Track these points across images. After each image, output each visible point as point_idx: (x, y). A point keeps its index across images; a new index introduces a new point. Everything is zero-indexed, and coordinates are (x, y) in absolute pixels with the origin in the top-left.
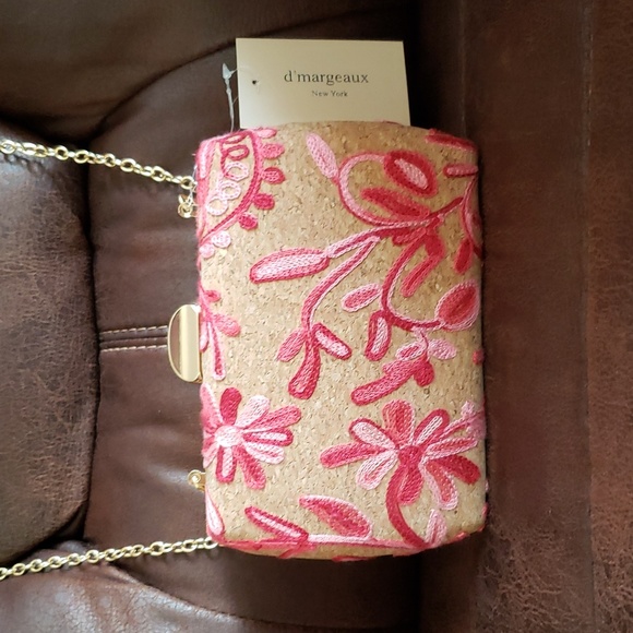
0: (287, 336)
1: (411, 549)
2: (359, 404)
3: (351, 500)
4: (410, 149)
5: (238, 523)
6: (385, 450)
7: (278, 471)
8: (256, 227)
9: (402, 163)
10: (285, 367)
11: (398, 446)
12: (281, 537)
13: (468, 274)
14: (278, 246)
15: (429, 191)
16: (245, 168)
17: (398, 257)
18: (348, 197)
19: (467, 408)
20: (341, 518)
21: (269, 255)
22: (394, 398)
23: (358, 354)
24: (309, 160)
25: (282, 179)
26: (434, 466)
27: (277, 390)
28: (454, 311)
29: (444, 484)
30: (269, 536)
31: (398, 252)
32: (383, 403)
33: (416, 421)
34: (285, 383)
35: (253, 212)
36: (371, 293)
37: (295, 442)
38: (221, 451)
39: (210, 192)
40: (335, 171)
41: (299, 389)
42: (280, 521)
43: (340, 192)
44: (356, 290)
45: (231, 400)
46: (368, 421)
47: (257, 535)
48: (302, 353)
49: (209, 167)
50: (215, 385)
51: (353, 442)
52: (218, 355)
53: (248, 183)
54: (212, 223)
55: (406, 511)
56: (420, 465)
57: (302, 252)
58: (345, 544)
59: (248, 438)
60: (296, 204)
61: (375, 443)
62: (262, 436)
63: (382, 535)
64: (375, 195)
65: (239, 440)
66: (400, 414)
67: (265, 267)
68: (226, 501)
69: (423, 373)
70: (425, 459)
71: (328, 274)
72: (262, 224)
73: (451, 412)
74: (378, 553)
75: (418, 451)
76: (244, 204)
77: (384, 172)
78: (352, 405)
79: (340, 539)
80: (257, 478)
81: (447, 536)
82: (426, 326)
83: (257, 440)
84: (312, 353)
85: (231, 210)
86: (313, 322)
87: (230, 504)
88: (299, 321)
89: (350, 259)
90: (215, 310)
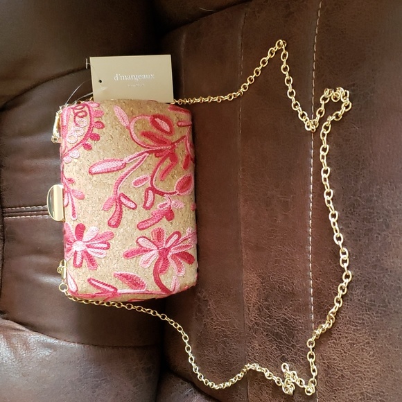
0: (106, 199)
1: (164, 295)
2: (140, 229)
3: (137, 273)
4: (162, 114)
5: (84, 286)
6: (152, 250)
7: (103, 261)
8: (91, 149)
9: (158, 120)
10: (106, 214)
11: (158, 248)
12: (105, 291)
13: (189, 170)
14: (102, 158)
15: (171, 133)
16: (85, 122)
17: (157, 163)
18: (134, 135)
19: (189, 230)
20: (133, 281)
21: (98, 161)
22: (156, 226)
23: (140, 207)
24: (116, 118)
25: (103, 126)
26: (175, 256)
27: (102, 224)
28: (183, 187)
29: (179, 264)
30: (99, 291)
31: (158, 160)
32: (151, 229)
33: (166, 237)
34: (106, 221)
35: (90, 142)
36: (146, 179)
37: (111, 248)
38: (76, 253)
39: (69, 132)
40: (128, 124)
41: (113, 223)
42: (104, 284)
43: (131, 133)
44: (138, 178)
45: (80, 230)
46: (144, 237)
47: (94, 291)
48: (114, 207)
49: (68, 120)
50: (72, 222)
51: (138, 247)
52: (74, 208)
53: (87, 128)
54: (70, 147)
55: (162, 277)
56: (168, 256)
57: (114, 160)
58: (134, 293)
59: (88, 246)
60: (110, 138)
61: (148, 247)
62: (96, 246)
63: (151, 288)
64: (146, 134)
65: (84, 248)
66: (159, 234)
67: (96, 167)
68: (78, 276)
69: (169, 215)
70: (170, 254)
71: (126, 170)
72: (94, 147)
73: (182, 233)
74: (150, 297)
75: (167, 250)
76: (85, 138)
77: (150, 124)
78: (138, 230)
79: (132, 291)
80: (93, 265)
81: (180, 288)
82: (171, 194)
83: (93, 247)
84: (118, 207)
85: (79, 141)
86: (119, 192)
87: (81, 277)
88: (112, 192)
89: (136, 164)
90: (71, 187)
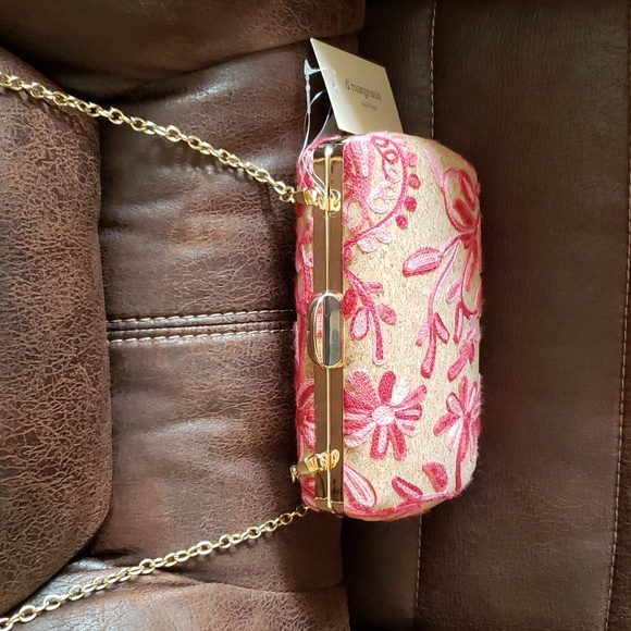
0: (421, 324)
3: (444, 461)
4: (465, 171)
5: (386, 493)
6: (459, 417)
7: (413, 443)
8: (406, 226)
9: (465, 181)
10: (420, 351)
11: (464, 413)
12: (409, 500)
14: (417, 245)
15: (474, 206)
16: (398, 173)
17: (466, 259)
18: (448, 205)
20: (439, 477)
21: (413, 252)
22: (463, 374)
23: (451, 341)
24: (429, 171)
25: (419, 184)
26: (473, 426)
27: (415, 371)
30: (403, 500)
32: (458, 379)
33: (469, 391)
34: (419, 365)
35: (404, 212)
36: (457, 287)
37: (423, 416)
38: (378, 429)
39: (373, 191)
40: (442, 182)
41: (427, 369)
42: (410, 486)
43: (445, 201)
44: (451, 285)
45: (388, 383)
46: (453, 394)
47: (396, 502)
48: (428, 339)
49: (371, 167)
50: (374, 370)
51: (448, 412)
53: (400, 186)
54: (375, 219)
55: (462, 465)
56: (470, 427)
57: (429, 250)
58: (436, 499)
59: (398, 416)
60: (426, 208)
61: (456, 412)
62: (406, 413)
63: (451, 487)
64: (458, 206)
65: (392, 419)
66: (465, 386)
67: (412, 262)
69: (472, 352)
70: (471, 422)
71: (441, 270)
72: (410, 223)
75: (469, 416)
76: (399, 205)
77: (460, 187)
78: (448, 381)
79: (435, 496)
80: (401, 450)
82: (473, 314)
83: (404, 417)
84: (433, 338)
85: (390, 210)
86: (434, 311)
87: (382, 476)
88: (427, 310)
89: (449, 259)
90: (376, 300)
